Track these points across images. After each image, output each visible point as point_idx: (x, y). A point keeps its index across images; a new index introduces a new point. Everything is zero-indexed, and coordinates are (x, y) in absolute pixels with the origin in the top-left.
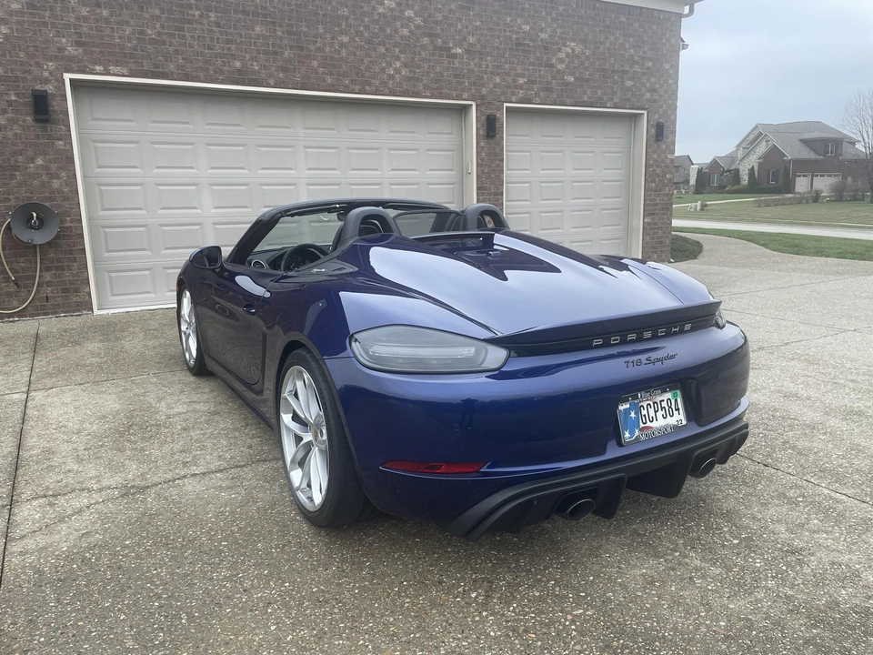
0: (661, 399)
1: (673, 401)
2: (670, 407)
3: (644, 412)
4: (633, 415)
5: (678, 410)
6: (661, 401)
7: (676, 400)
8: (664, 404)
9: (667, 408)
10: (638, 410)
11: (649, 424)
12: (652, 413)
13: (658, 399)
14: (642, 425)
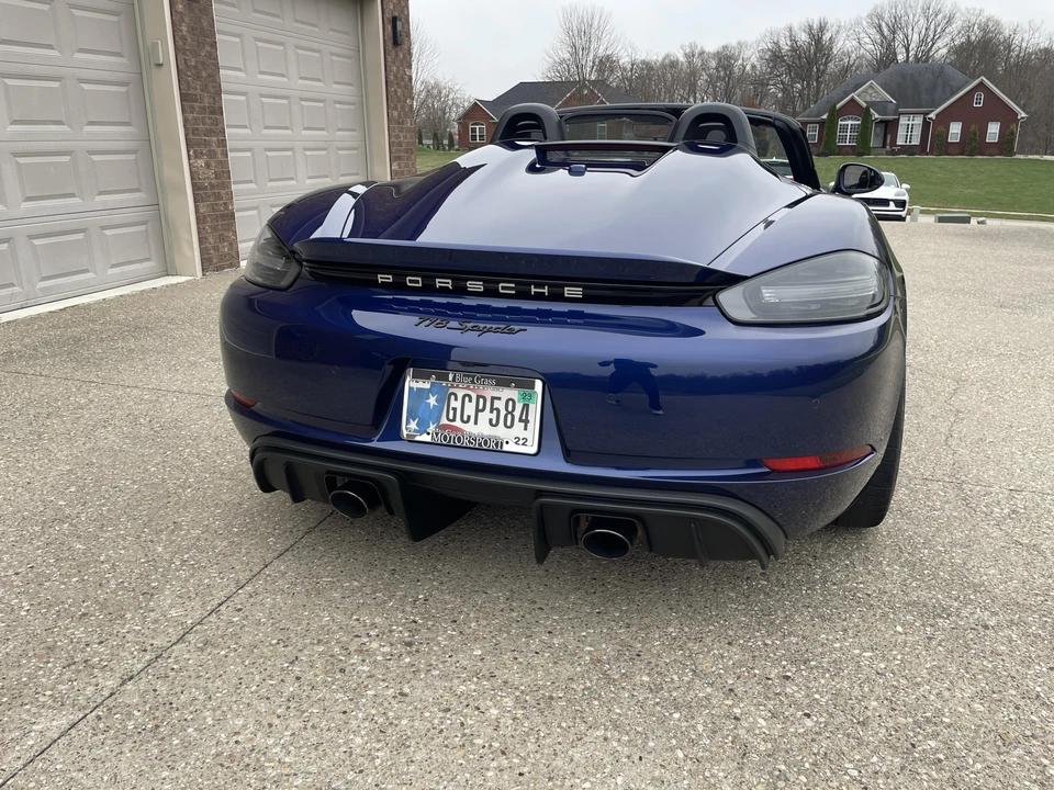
0: (496, 394)
1: (519, 407)
2: (511, 413)
3: (456, 404)
4: (432, 401)
5: (526, 422)
6: (493, 399)
7: (526, 407)
8: (500, 405)
9: (503, 413)
10: (445, 398)
11: (458, 423)
12: (470, 409)
13: (490, 392)
14: (444, 421)
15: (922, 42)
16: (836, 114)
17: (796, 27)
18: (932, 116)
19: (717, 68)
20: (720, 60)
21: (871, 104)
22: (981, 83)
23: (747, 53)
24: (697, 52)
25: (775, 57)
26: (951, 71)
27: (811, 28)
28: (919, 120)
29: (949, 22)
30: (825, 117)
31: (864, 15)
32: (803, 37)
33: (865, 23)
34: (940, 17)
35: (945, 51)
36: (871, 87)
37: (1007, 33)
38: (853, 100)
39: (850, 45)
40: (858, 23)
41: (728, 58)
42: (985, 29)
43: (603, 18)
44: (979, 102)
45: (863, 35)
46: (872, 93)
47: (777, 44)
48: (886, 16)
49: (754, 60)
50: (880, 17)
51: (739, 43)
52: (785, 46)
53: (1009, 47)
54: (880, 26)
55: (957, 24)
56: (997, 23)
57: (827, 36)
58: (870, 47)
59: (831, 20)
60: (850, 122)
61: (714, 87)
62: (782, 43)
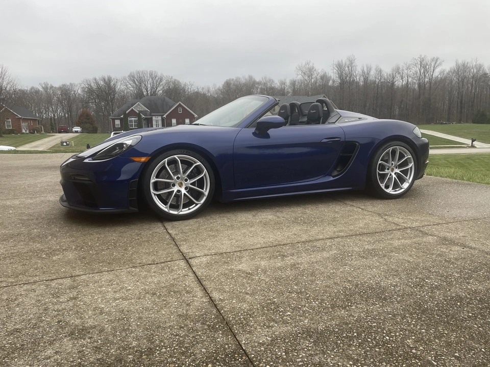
15: (152, 88)
16: (127, 116)
17: (97, 78)
18: (165, 116)
19: (61, 95)
20: (62, 91)
21: (140, 112)
22: (180, 104)
23: (76, 89)
24: (49, 86)
25: (90, 91)
26: (167, 99)
27: (105, 80)
28: (160, 118)
29: (161, 81)
30: (122, 116)
31: (127, 76)
32: (102, 83)
33: (127, 79)
34: (157, 78)
35: (161, 92)
36: (139, 105)
37: (183, 86)
38: (132, 109)
39: (123, 87)
40: (125, 79)
41: (66, 91)
42: (174, 83)
43: (4, 69)
44: (180, 111)
45: (128, 84)
46: (139, 107)
47: (90, 85)
48: (136, 76)
49: (79, 91)
50: (134, 77)
51: (71, 84)
52: (94, 86)
53: (184, 90)
54: (134, 80)
55: (164, 82)
56: (178, 82)
57: (112, 84)
58: (131, 89)
59: (113, 77)
60: (133, 119)
61: (61, 103)
62: (92, 85)
